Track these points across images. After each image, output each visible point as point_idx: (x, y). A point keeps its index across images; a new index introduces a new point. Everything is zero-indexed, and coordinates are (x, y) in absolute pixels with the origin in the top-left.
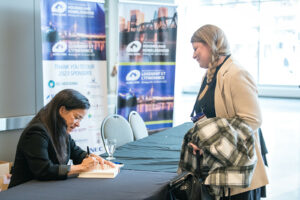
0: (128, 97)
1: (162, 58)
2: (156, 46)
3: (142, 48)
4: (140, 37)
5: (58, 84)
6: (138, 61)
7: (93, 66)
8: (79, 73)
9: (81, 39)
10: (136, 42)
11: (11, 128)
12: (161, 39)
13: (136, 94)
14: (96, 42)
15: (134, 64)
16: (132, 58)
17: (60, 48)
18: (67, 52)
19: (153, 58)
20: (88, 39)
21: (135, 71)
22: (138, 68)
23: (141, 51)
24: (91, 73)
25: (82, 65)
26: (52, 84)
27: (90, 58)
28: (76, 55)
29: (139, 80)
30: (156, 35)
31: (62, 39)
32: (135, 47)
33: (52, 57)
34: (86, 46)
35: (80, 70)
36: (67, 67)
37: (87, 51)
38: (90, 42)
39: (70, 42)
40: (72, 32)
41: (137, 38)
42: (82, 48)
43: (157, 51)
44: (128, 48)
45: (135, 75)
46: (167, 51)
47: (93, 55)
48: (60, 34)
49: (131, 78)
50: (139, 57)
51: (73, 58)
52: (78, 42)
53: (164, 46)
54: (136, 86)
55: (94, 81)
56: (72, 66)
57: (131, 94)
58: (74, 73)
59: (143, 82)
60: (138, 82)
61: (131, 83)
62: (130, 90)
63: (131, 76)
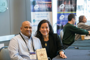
0: (60, 25)
1: (72, 10)
2: (69, 6)
3: (65, 7)
4: (64, 3)
5: (36, 21)
6: (64, 12)
7: (47, 14)
8: (43, 17)
9: (44, 4)
10: (63, 5)
12: (71, 3)
13: (63, 24)
14: (48, 5)
15: (62, 13)
16: (61, 10)
17: (37, 7)
18: (39, 9)
19: (69, 11)
20: (46, 4)
21: (62, 15)
22: (64, 14)
23: (64, 8)
24: (47, 16)
25: (44, 14)
26: (34, 21)
27: (47, 11)
28: (42, 10)
29: (64, 19)
30: (70, 2)
31: (37, 4)
32: (62, 6)
33: (34, 11)
34: (45, 6)
35: (43, 15)
36: (39, 14)
37: (45, 8)
38: (46, 5)
39: (40, 5)
40: (40, 1)
41: (63, 3)
42: (44, 7)
43: (70, 7)
44: (60, 7)
45: (63, 17)
46: (73, 7)
47: (48, 10)
48: (36, 2)
50: (64, 10)
51: (41, 11)
52: (43, 5)
53: (72, 6)
54: (63, 21)
55: (48, 19)
56: (41, 14)
57: (61, 24)
58: (41, 17)
59: (65, 20)
60: (64, 20)
61: (61, 20)
62: (61, 23)
63: (61, 17)
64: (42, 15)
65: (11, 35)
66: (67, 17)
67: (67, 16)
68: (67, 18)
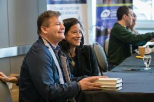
0: (102, 29)
1: (124, 1)
6: (108, 3)
7: (78, 8)
8: (70, 13)
11: (21, 53)
13: (107, 26)
15: (106, 5)
16: (104, 1)
19: (118, 1)
21: (106, 10)
22: (109, 8)
24: (77, 13)
25: (71, 8)
27: (77, 2)
28: (68, 1)
29: (109, 16)
33: (52, 2)
35: (70, 11)
36: (62, 9)
45: (107, 13)
49: (104, 15)
51: (66, 2)
54: (107, 21)
55: (79, 18)
56: (65, 8)
57: (104, 27)
58: (67, 13)
59: (112, 18)
60: (109, 18)
61: (104, 19)
62: (104, 24)
63: (104, 14)
64: (68, 11)
65: (9, 47)
66: (114, 13)
67: (116, 12)
68: (116, 15)
